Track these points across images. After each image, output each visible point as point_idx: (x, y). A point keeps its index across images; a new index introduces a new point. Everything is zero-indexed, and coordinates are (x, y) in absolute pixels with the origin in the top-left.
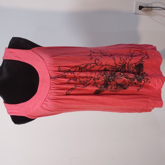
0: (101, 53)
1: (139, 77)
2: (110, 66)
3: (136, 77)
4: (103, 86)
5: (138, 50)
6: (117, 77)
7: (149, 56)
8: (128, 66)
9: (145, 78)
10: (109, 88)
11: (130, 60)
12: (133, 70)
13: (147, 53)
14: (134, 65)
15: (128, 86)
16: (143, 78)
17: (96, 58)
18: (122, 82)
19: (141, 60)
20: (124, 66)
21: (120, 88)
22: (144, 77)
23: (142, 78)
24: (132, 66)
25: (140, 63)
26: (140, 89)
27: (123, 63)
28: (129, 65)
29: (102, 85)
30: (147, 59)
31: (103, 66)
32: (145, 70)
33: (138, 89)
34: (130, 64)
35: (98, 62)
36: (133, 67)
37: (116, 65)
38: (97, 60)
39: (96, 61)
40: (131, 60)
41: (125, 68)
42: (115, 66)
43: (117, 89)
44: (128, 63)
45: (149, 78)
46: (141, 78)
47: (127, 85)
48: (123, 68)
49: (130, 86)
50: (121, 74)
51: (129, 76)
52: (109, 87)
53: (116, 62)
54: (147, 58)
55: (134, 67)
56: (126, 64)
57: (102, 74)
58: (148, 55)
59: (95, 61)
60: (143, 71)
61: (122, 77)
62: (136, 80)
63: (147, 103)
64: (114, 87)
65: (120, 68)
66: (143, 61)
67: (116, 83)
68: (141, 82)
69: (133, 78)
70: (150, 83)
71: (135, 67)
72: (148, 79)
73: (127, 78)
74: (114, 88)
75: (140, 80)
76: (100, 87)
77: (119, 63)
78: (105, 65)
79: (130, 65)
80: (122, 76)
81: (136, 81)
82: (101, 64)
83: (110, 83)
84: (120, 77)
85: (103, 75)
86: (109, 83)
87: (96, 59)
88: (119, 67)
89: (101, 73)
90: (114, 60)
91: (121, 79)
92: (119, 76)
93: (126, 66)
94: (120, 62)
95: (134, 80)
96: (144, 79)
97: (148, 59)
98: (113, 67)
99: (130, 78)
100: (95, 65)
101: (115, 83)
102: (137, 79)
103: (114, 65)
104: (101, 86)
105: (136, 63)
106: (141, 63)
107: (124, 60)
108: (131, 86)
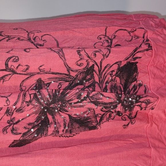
0: (29, 39)
1: (128, 99)
2: (53, 73)
3: (119, 99)
4: (32, 130)
5: (125, 30)
6: (71, 104)
7: (152, 43)
8: (100, 71)
9: (141, 100)
10: (50, 133)
11: (105, 56)
12: (112, 80)
13: (146, 36)
14: (115, 67)
15: (101, 119)
16: (137, 101)
17: (9, 55)
18: (84, 113)
19: (133, 54)
20: (90, 71)
21: (81, 128)
22: (140, 98)
23: (134, 100)
24: (111, 69)
25: (129, 62)
26: (130, 124)
27: (88, 64)
28: (103, 68)
29: (30, 127)
30: (146, 52)
31: (32, 75)
32: (142, 78)
33: (125, 125)
34: (104, 65)
35: (16, 65)
36: (113, 71)
37: (68, 70)
38: (13, 61)
39: (10, 64)
40: (107, 57)
41: (93, 77)
42: (67, 73)
43: (71, 132)
44: (101, 63)
45: (152, 99)
46: (131, 102)
47: (98, 119)
48: (88, 77)
49: (105, 119)
50: (80, 95)
51: (101, 99)
52: (49, 129)
53: (68, 62)
54: (147, 50)
55: (114, 73)
56: (96, 67)
57: (28, 99)
58: (148, 40)
59: (7, 65)
60: (136, 80)
61: (85, 101)
62: (119, 106)
63: (146, 159)
64: (65, 128)
65: (81, 77)
66: (137, 58)
67: (70, 116)
68: (131, 109)
69: (111, 103)
70: (153, 109)
71: (117, 73)
72: (148, 103)
73: (96, 103)
74: (63, 130)
75: (130, 107)
76: (24, 134)
77: (77, 65)
78: (38, 73)
79: (106, 67)
80: (82, 101)
81: (119, 108)
82: (27, 69)
83: (54, 118)
84: (78, 102)
85: (30, 101)
86: (50, 117)
87: (10, 58)
88: (77, 76)
89: (25, 95)
90: (62, 57)
91: (80, 106)
92: (76, 100)
93: (93, 70)
94: (79, 63)
95: (116, 107)
96: (139, 104)
97: (149, 52)
98: (61, 76)
99: (105, 104)
100: (7, 73)
101: (67, 116)
102: (122, 105)
103: (64, 71)
104: (27, 130)
105: (121, 62)
106: (133, 61)
107: (89, 57)
108: (108, 120)
